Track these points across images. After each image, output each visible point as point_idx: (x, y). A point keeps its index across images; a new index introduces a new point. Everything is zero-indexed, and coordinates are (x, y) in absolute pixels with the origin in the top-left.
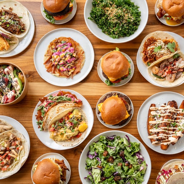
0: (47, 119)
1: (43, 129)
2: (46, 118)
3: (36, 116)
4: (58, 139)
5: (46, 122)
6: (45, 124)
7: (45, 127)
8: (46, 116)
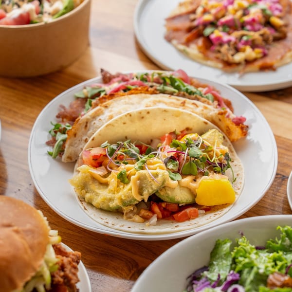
0: (94, 117)
1: (61, 152)
2: (96, 112)
3: (63, 107)
4: (97, 194)
5: (86, 126)
6: (79, 134)
7: (71, 145)
8: (98, 108)
